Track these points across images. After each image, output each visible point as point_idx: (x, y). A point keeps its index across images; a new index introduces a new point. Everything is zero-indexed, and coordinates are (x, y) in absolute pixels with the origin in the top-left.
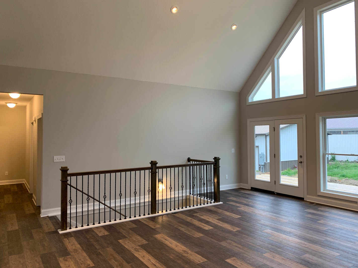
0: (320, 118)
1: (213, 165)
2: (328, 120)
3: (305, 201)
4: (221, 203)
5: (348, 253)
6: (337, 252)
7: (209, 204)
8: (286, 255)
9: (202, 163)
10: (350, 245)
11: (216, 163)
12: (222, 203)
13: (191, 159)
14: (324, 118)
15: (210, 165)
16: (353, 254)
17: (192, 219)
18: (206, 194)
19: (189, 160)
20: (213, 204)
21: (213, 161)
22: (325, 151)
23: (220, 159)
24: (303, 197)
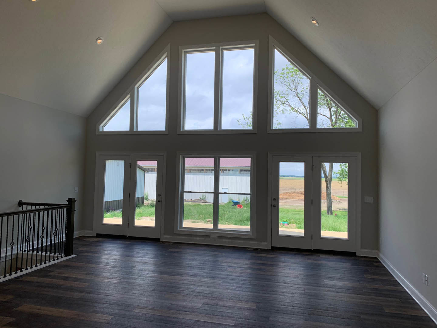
0: (181, 156)
1: (65, 209)
2: (187, 159)
3: (161, 241)
4: (74, 256)
5: (226, 279)
6: (220, 280)
7: (60, 260)
8: (183, 292)
9: (50, 207)
10: (224, 273)
11: (71, 207)
12: (76, 255)
13: (23, 202)
14: (184, 157)
15: (61, 209)
16: (230, 279)
17: (52, 279)
18: (44, 248)
19: (21, 204)
20: (64, 259)
21: (67, 203)
22: (183, 190)
23: (76, 200)
24: (159, 238)
